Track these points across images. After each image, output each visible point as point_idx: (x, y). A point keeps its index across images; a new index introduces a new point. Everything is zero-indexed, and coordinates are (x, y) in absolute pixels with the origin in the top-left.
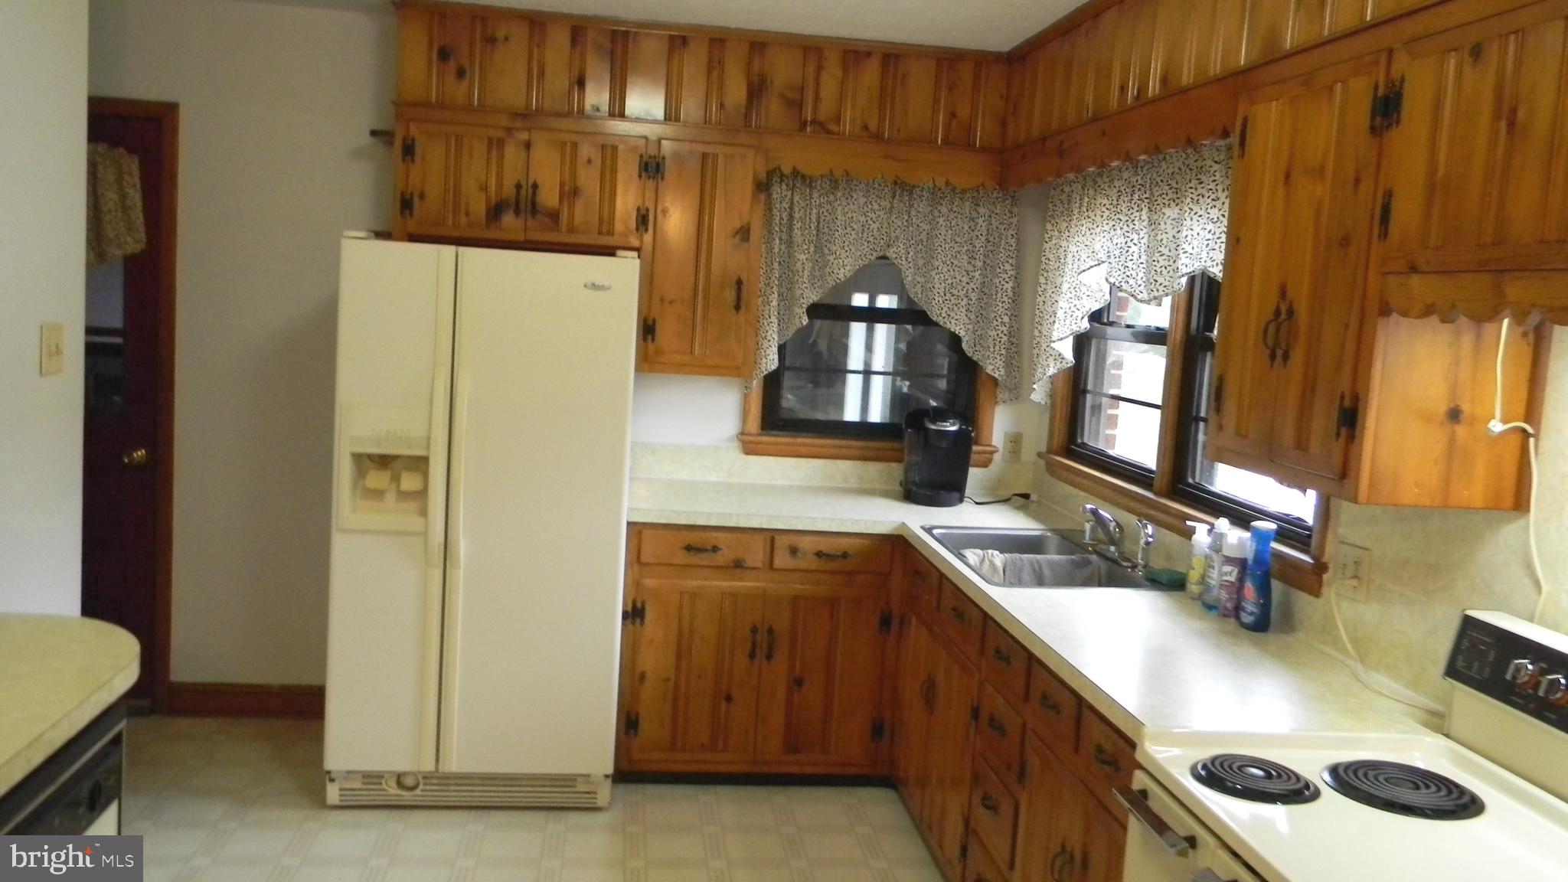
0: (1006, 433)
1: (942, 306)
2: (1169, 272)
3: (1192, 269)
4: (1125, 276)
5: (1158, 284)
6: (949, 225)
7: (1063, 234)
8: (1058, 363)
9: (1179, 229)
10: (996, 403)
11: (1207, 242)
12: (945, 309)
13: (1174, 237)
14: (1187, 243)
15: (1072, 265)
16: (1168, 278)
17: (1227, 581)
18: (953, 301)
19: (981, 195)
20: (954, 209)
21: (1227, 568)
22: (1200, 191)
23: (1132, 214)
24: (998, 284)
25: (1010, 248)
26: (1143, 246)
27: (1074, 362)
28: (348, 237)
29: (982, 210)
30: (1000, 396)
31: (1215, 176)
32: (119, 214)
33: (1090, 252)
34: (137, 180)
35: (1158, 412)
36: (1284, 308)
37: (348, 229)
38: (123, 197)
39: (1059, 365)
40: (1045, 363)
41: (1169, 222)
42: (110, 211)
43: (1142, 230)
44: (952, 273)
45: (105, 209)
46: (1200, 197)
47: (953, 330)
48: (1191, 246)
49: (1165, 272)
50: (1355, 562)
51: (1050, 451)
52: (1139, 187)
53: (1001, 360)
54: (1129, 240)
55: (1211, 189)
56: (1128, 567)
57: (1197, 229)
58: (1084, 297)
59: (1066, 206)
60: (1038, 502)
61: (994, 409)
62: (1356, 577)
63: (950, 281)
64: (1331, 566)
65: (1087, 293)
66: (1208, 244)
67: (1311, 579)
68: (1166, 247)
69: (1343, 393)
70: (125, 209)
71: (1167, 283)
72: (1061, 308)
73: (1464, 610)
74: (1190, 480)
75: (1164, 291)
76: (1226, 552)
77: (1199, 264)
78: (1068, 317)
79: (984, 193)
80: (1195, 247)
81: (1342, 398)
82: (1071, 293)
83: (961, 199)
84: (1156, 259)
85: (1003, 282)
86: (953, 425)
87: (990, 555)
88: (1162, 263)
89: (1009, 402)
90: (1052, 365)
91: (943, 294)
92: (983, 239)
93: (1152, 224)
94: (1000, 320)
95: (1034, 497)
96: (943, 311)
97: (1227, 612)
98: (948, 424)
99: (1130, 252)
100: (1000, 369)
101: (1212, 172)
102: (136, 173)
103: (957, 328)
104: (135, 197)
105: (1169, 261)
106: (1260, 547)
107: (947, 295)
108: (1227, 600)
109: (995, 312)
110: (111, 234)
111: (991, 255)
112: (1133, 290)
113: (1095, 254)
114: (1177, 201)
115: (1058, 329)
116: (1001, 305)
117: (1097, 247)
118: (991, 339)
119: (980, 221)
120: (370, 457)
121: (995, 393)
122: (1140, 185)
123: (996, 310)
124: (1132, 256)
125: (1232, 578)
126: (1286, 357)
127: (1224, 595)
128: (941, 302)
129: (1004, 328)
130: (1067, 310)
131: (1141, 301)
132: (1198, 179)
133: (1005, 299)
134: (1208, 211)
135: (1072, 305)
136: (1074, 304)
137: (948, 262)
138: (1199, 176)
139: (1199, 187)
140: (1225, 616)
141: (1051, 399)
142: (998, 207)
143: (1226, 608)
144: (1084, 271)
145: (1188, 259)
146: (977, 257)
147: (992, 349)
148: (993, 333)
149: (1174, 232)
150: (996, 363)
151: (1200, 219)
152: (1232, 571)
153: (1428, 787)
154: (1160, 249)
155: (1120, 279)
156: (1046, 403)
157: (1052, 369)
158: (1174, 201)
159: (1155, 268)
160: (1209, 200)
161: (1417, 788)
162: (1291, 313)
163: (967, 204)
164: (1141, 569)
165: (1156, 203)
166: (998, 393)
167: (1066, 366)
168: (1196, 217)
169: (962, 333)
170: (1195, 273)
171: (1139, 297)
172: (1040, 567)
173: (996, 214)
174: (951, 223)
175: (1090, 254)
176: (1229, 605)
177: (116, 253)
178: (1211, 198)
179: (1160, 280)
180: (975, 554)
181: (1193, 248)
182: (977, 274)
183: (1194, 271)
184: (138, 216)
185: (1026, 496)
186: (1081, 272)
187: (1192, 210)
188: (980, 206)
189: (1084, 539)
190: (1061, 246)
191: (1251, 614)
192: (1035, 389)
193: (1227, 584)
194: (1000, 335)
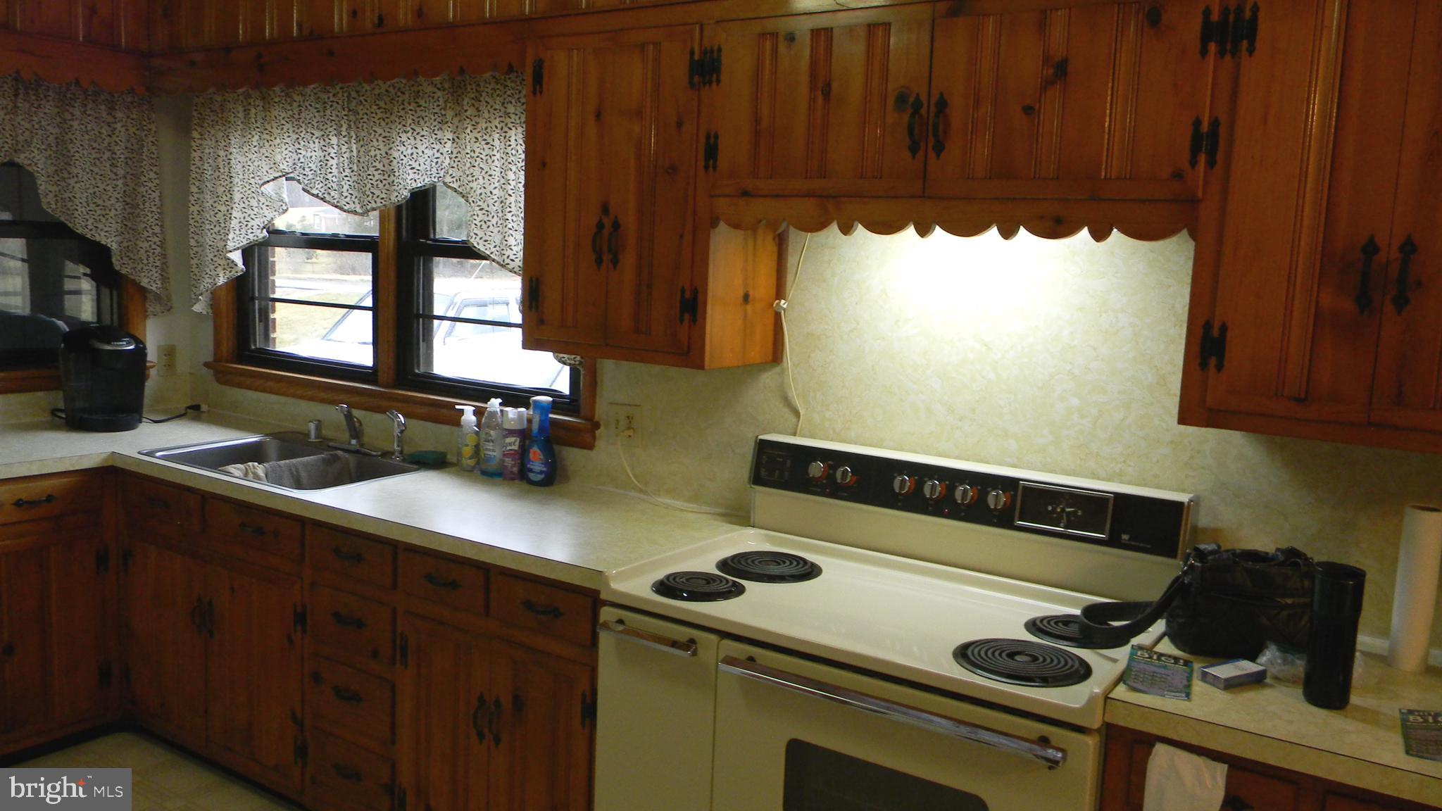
0: (159, 347)
1: (87, 217)
2: (384, 186)
3: (423, 184)
4: (326, 188)
5: (375, 196)
6: (84, 129)
7: (220, 144)
8: (227, 273)
9: (390, 146)
10: (146, 317)
11: (436, 160)
12: (91, 221)
13: (387, 153)
14: (414, 160)
15: (243, 175)
16: (384, 191)
17: (511, 450)
18: (99, 212)
19: (116, 99)
20: (88, 112)
21: (510, 440)
22: (420, 113)
23: (326, 129)
24: (145, 193)
25: (152, 156)
26: (346, 160)
27: (245, 269)
29: (119, 115)
30: (150, 309)
31: (439, 101)
33: (272, 163)
35: (371, 312)
36: (608, 223)
39: (228, 275)
40: (213, 273)
41: (381, 139)
43: (343, 145)
44: (94, 182)
46: (421, 119)
47: (103, 243)
48: (417, 163)
49: (381, 185)
50: (628, 417)
51: (218, 359)
52: (331, 103)
53: (157, 272)
54: (327, 153)
55: (437, 113)
56: (377, 456)
57: (421, 148)
58: (264, 207)
59: (220, 115)
60: (209, 411)
61: (145, 322)
62: (629, 428)
63: (91, 191)
64: (602, 423)
65: (266, 204)
66: (437, 162)
67: (585, 437)
68: (380, 162)
69: (683, 288)
71: (384, 196)
72: (236, 218)
73: (757, 437)
74: (417, 371)
75: (381, 203)
76: (507, 426)
77: (429, 179)
78: (244, 226)
79: (119, 97)
80: (422, 164)
81: (683, 291)
82: (244, 203)
83: (94, 102)
84: (371, 173)
85: (150, 192)
86: (129, 344)
87: (252, 467)
88: (377, 177)
89: (160, 314)
90: (221, 275)
91: (85, 204)
92: (123, 145)
93: (360, 140)
94: (151, 231)
95: (204, 407)
96: (89, 223)
97: (513, 476)
98: (124, 343)
99: (329, 165)
100: (157, 282)
101: (436, 97)
103: (109, 241)
105: (384, 175)
106: (543, 418)
107: (91, 205)
108: (513, 466)
109: (144, 222)
111: (98, 162)
112: (335, 201)
113: (277, 166)
114: (387, 120)
115: (233, 238)
116: (150, 215)
117: (278, 158)
118: (142, 251)
119: (118, 126)
121: (145, 305)
122: (331, 102)
123: (145, 220)
124: (331, 169)
125: (516, 447)
126: (615, 262)
127: (509, 462)
128: (85, 213)
129: (156, 239)
130: (242, 220)
131: (349, 212)
132: (417, 103)
133: (154, 209)
134: (435, 132)
135: (246, 215)
136: (249, 213)
137: (88, 170)
138: (417, 100)
139: (418, 109)
140: (513, 479)
141: (212, 309)
142: (135, 112)
143: (512, 472)
144: (268, 182)
145: (416, 174)
146: (119, 165)
147: (145, 262)
148: (146, 245)
149: (386, 149)
150: (152, 275)
151: (422, 138)
152: (515, 441)
153: (784, 563)
154: (374, 164)
155: (323, 190)
156: (208, 313)
157: (221, 279)
158: (384, 120)
159: (371, 181)
160: (436, 123)
161: (779, 564)
162: (616, 226)
163: (103, 107)
164: (399, 455)
165: (361, 121)
166: (147, 306)
167: (234, 274)
168: (418, 137)
169: (114, 246)
170: (426, 188)
171: (346, 208)
172: (297, 471)
173: (133, 119)
174: (86, 127)
175: (273, 166)
176: (515, 470)
178: (437, 120)
179: (377, 192)
180: (238, 469)
181: (420, 165)
182: (120, 183)
183: (424, 186)
185: (196, 408)
186: (263, 184)
187: (415, 130)
188: (116, 110)
189: (310, 438)
190: (219, 156)
191: (541, 472)
192: (200, 300)
193: (513, 452)
194: (154, 246)
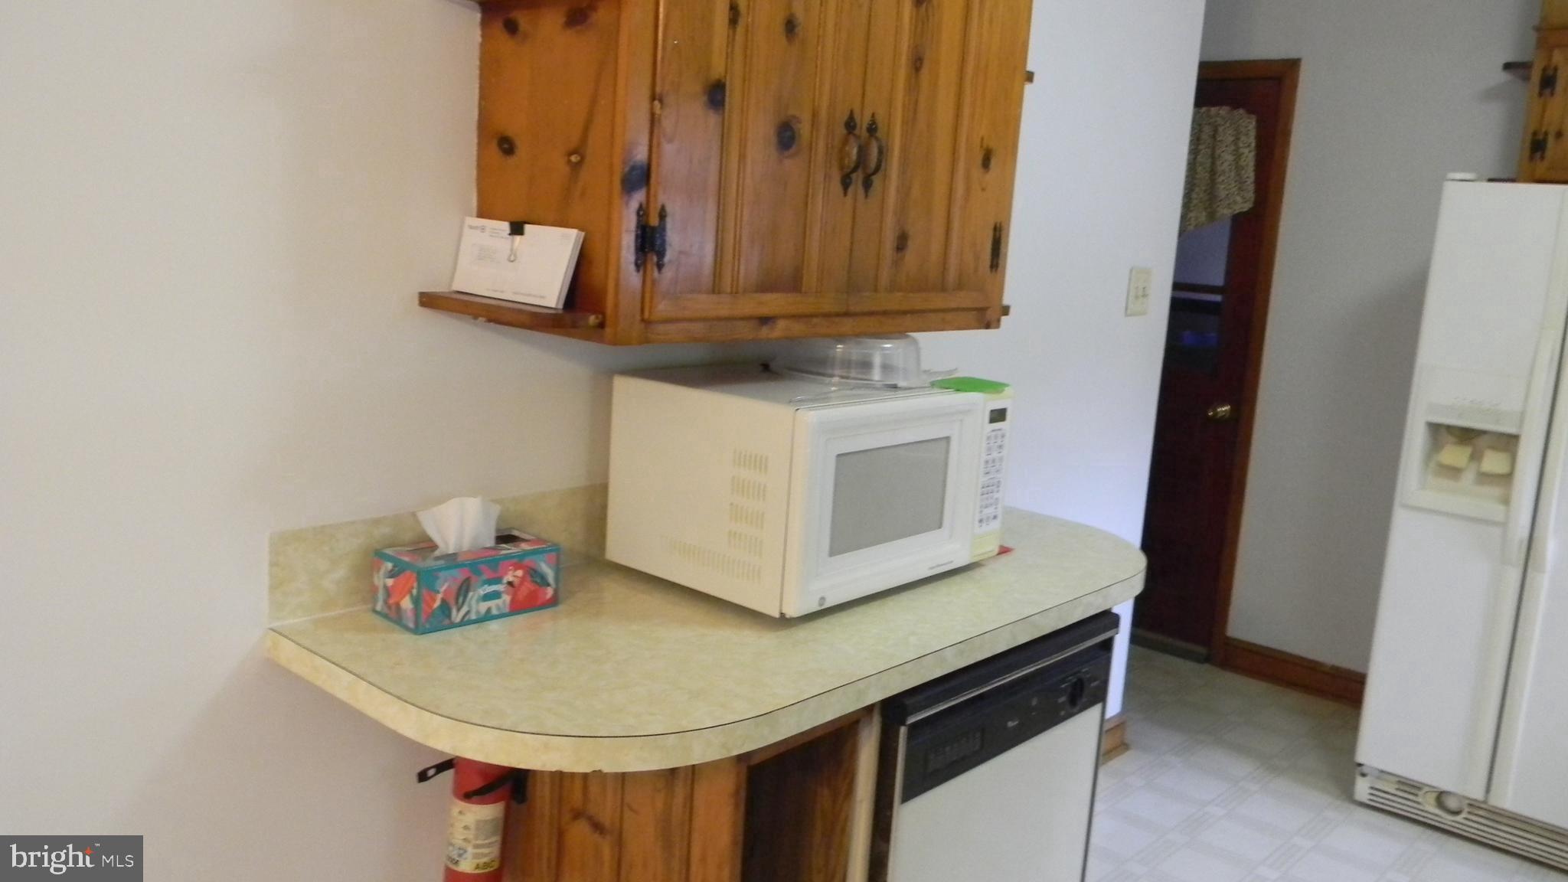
28: (1453, 180)
32: (1233, 174)
34: (1252, 141)
37: (1454, 170)
38: (1238, 156)
42: (1224, 172)
45: (1220, 169)
70: (1239, 169)
102: (1253, 133)
104: (1249, 157)
110: (1222, 194)
120: (1449, 428)
177: (1225, 212)
184: (1250, 174)
